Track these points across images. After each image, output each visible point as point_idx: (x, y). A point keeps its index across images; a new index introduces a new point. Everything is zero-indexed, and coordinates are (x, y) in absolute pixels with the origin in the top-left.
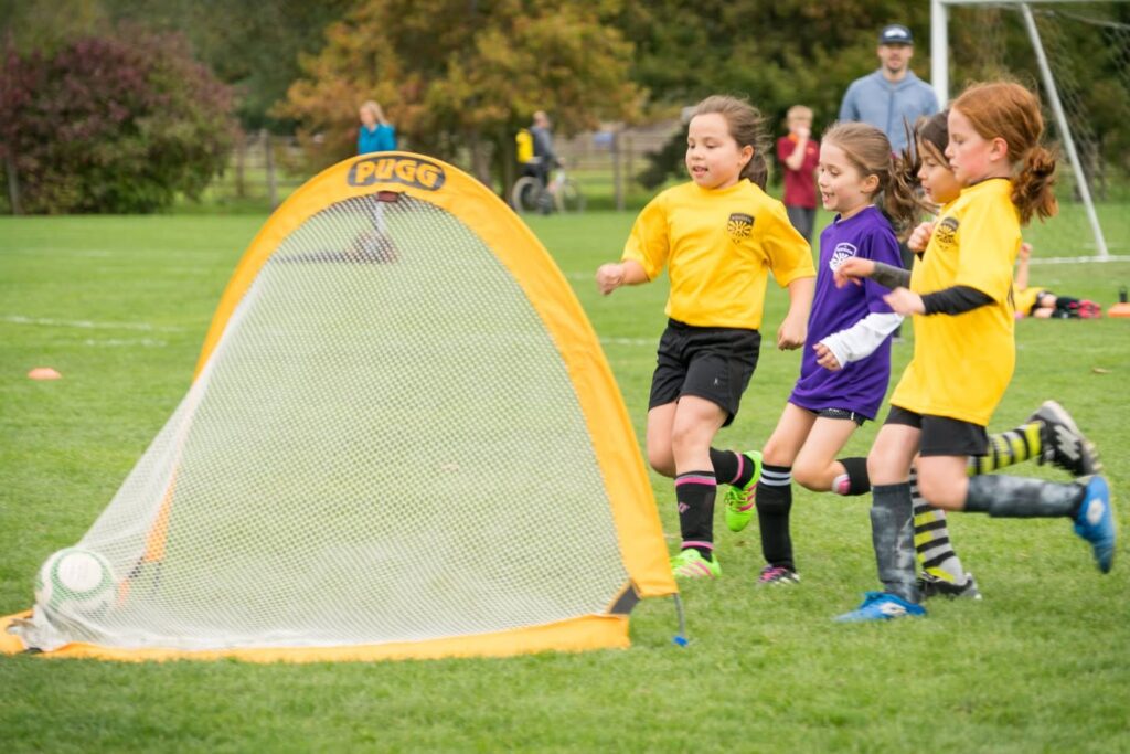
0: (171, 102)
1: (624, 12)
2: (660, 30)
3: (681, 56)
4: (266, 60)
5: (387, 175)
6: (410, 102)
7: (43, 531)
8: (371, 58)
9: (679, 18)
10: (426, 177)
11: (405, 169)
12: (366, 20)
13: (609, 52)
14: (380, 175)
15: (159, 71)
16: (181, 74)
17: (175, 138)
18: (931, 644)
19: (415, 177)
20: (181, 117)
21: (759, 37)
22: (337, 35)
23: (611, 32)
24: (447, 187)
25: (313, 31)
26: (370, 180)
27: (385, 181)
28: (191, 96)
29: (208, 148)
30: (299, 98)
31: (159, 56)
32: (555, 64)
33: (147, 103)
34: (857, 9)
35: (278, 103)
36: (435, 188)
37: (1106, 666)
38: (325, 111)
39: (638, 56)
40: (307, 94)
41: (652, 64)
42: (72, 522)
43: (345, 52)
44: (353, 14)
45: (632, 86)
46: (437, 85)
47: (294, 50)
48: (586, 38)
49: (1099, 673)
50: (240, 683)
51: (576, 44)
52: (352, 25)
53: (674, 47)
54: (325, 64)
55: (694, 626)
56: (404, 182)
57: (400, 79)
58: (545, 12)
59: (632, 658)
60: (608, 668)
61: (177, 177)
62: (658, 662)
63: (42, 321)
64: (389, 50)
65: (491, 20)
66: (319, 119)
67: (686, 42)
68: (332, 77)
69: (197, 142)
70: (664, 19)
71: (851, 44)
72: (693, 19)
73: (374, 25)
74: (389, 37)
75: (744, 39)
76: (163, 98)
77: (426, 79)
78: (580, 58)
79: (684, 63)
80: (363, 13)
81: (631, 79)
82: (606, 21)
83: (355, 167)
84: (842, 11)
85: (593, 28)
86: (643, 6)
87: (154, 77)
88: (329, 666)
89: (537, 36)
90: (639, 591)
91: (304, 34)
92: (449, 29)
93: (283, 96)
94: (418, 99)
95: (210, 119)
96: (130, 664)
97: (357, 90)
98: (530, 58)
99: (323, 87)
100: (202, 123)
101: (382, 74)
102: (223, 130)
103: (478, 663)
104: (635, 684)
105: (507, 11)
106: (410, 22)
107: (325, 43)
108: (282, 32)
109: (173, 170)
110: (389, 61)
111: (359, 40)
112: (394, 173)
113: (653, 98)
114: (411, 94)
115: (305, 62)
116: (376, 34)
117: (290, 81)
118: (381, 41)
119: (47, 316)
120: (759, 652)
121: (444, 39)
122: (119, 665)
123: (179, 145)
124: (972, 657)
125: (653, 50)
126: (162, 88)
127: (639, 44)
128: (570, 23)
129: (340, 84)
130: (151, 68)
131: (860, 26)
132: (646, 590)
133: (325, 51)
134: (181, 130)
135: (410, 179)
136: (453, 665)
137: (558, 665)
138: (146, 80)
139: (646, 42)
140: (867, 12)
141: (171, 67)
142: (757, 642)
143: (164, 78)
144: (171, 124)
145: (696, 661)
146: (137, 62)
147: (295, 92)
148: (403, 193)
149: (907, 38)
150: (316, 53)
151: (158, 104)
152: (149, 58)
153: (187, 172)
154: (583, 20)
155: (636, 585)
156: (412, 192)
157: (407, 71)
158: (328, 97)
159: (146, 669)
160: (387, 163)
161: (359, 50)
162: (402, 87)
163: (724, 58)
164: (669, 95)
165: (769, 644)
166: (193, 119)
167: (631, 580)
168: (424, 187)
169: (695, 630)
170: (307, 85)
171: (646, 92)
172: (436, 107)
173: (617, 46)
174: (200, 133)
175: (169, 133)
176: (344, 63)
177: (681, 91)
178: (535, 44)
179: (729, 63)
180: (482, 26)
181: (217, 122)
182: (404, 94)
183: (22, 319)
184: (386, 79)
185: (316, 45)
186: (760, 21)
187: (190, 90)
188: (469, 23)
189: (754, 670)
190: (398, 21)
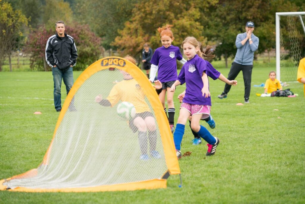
0: (85, 42)
1: (200, 18)
2: (210, 22)
3: (215, 29)
4: (110, 31)
5: (111, 63)
6: (146, 42)
7: (23, 155)
8: (136, 30)
9: (215, 20)
10: (121, 63)
11: (115, 61)
12: (135, 21)
13: (197, 28)
14: (109, 63)
15: (81, 34)
16: (87, 35)
17: (86, 51)
18: (247, 187)
19: (118, 63)
20: (88, 46)
21: (236, 24)
22: (127, 24)
23: (197, 23)
24: (126, 66)
25: (121, 24)
26: (107, 64)
27: (111, 65)
28: (90, 41)
29: (94, 54)
30: (118, 41)
31: (82, 30)
32: (183, 32)
33: (79, 43)
34: (261, 17)
35: (112, 42)
36: (123, 66)
37: (291, 193)
38: (124, 44)
39: (205, 29)
40: (120, 40)
41: (208, 31)
42: (31, 153)
43: (129, 29)
44: (131, 20)
45: (203, 37)
46: (153, 37)
47: (117, 28)
48: (191, 25)
49: (289, 195)
50: (59, 198)
51: (188, 26)
52: (131, 22)
53: (214, 27)
54: (124, 32)
55: (185, 182)
56: (115, 65)
57: (143, 36)
58: (180, 18)
59: (165, 191)
60: (159, 193)
61: (87, 61)
62: (172, 192)
63: (42, 99)
64: (141, 28)
65: (167, 20)
66: (123, 46)
67: (217, 26)
68: (126, 35)
69: (91, 52)
70: (212, 20)
71: (260, 26)
72: (219, 20)
73: (137, 22)
74: (141, 25)
75: (232, 25)
76: (83, 41)
77: (150, 36)
78: (189, 30)
79: (216, 31)
80: (134, 19)
81: (203, 35)
82: (196, 20)
83: (103, 61)
84: (257, 17)
85: (193, 22)
86: (206, 17)
87: (80, 36)
88: (84, 193)
89: (178, 25)
90: (170, 173)
91: (119, 25)
92: (156, 23)
93: (114, 40)
94: (148, 41)
95: (95, 46)
96: (31, 193)
97: (132, 39)
98: (177, 30)
99: (124, 38)
100: (93, 47)
101: (139, 35)
102: (98, 49)
103: (124, 193)
104: (164, 198)
105: (171, 18)
106: (146, 21)
107: (124, 27)
108: (113, 24)
109: (85, 59)
110: (141, 31)
111: (133, 26)
112: (113, 62)
113: (208, 40)
114: (146, 39)
115: (119, 32)
116: (137, 24)
117: (116, 36)
118: (139, 26)
119: (44, 98)
120: (200, 189)
121: (154, 25)
122: (29, 193)
123: (87, 53)
124: (256, 190)
125: (208, 28)
126: (83, 39)
127: (205, 26)
128: (187, 21)
129: (128, 37)
130: (80, 33)
131: (261, 21)
132: (172, 173)
133: (125, 29)
134: (87, 49)
135: (117, 64)
136: (117, 193)
137: (145, 193)
138: (78, 37)
139: (206, 25)
140: (263, 18)
141: (85, 33)
142: (200, 186)
143: (83, 36)
144: (85, 48)
145: (182, 192)
146: (76, 32)
147: (117, 39)
148: (116, 68)
149: (253, 26)
150: (122, 29)
151: (81, 42)
152: (79, 31)
153: (89, 60)
154: (190, 20)
155: (169, 171)
156: (118, 67)
157: (145, 33)
158: (125, 40)
159: (35, 194)
160: (111, 60)
161: (133, 29)
162: (144, 38)
163: (227, 30)
164: (213, 39)
165: (204, 186)
166: (90, 46)
167: (168, 170)
168: (121, 66)
169: (184, 183)
170: (120, 37)
171: (206, 38)
172: (153, 43)
173: (199, 27)
174: (92, 50)
175: (84, 50)
176: (129, 32)
177: (215, 38)
178: (178, 27)
179: (228, 31)
180: (164, 22)
181: (96, 47)
182: (145, 40)
183: (37, 98)
184: (140, 36)
185: (122, 27)
186: (236, 20)
187: (90, 39)
188: (161, 21)
189: (197, 194)
190: (143, 21)
